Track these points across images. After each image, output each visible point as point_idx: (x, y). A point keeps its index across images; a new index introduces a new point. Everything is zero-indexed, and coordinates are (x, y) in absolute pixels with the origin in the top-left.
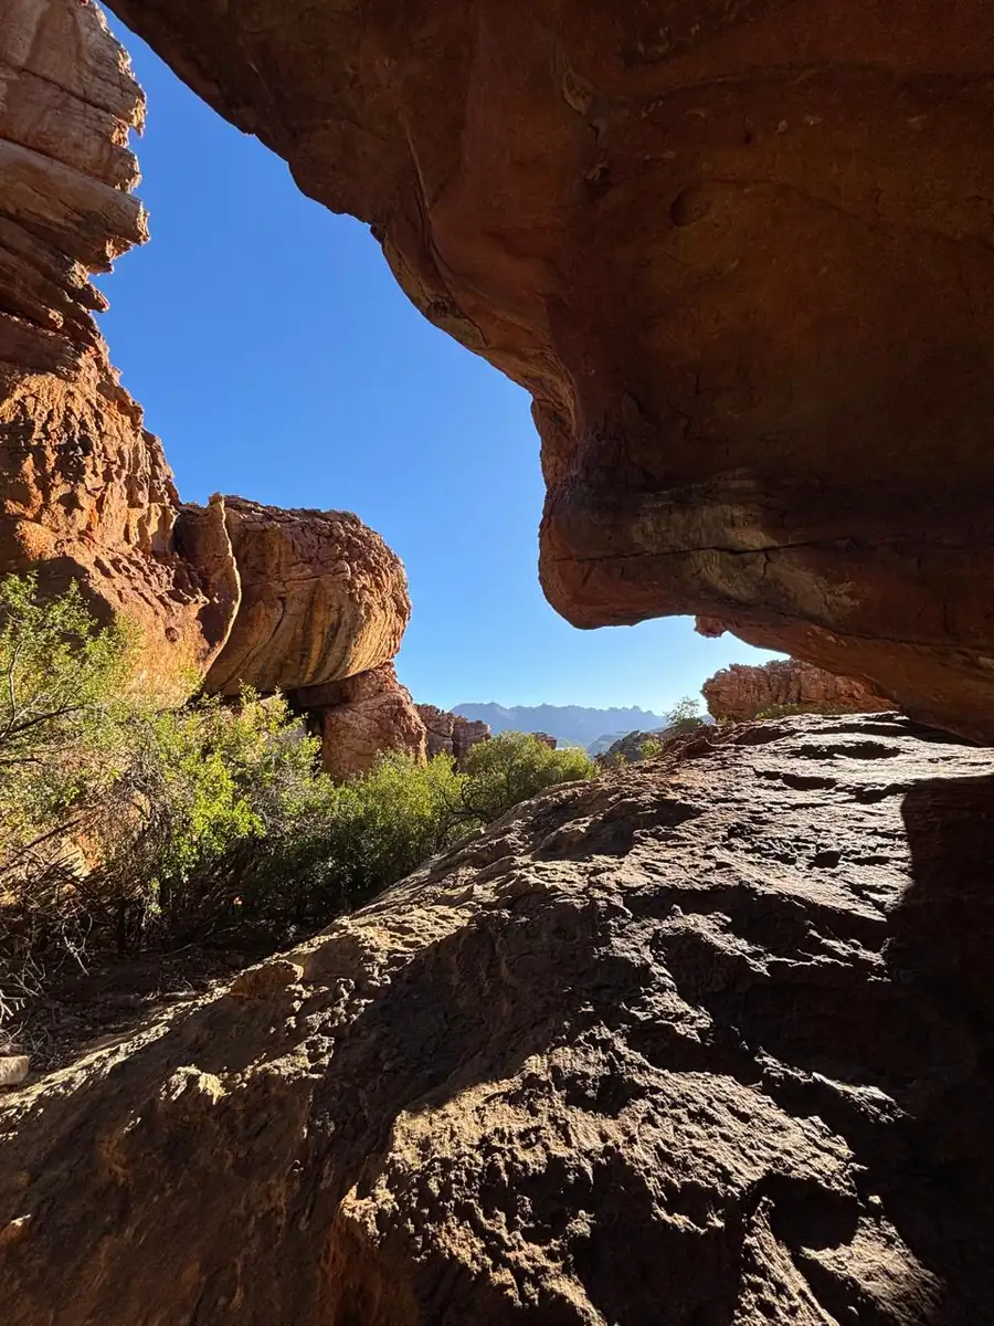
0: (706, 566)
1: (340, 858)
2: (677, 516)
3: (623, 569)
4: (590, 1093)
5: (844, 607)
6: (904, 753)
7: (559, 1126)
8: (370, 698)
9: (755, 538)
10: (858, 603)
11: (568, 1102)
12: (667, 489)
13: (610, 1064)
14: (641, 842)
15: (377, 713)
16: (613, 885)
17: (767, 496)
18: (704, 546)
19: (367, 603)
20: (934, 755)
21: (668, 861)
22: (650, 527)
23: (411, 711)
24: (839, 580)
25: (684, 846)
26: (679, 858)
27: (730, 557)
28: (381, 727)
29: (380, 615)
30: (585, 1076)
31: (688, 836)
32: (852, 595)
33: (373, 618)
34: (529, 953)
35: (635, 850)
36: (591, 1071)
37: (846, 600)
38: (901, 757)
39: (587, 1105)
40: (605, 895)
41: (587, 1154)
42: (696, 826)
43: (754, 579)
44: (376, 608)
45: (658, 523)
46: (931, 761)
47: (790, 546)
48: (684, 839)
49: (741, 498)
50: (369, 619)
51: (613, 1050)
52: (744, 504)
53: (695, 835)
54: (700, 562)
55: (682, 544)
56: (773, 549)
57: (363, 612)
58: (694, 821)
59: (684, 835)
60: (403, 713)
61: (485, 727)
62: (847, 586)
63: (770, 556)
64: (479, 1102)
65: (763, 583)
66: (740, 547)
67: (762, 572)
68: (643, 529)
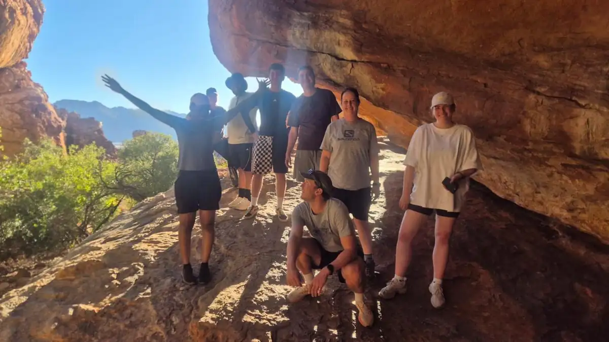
0: (323, 63)
1: (26, 218)
2: (312, 32)
3: (278, 51)
4: (277, 280)
5: (379, 94)
6: (386, 158)
7: (269, 290)
8: (8, 92)
9: (348, 54)
10: (384, 92)
11: (270, 284)
12: (306, 12)
13: (282, 272)
14: (271, 198)
15: (18, 107)
16: (266, 215)
17: (355, 32)
18: (324, 52)
19: (11, 8)
20: (398, 160)
21: (288, 205)
22: (298, 34)
23: (51, 109)
24: (380, 82)
25: (294, 199)
26: (292, 203)
27: (336, 60)
28: (23, 118)
29: (22, 19)
30: (274, 277)
31: (295, 194)
32: (383, 89)
33: (17, 22)
34: (234, 243)
35: (269, 201)
36: (276, 275)
37: (381, 91)
38: (385, 160)
39: (277, 283)
40: (263, 219)
41: (282, 294)
42: (296, 190)
43: (345, 74)
44: (18, 12)
45: (302, 33)
46: (396, 162)
47: (363, 62)
48: (292, 195)
49: (343, 29)
50: (13, 23)
51: (282, 268)
52: (344, 34)
53: (297, 194)
54: (321, 60)
55: (313, 48)
56: (355, 61)
57: (7, 15)
58: (295, 188)
59: (292, 194)
60: (44, 109)
61: (98, 124)
62: (382, 85)
63: (354, 65)
64: (236, 289)
65: (348, 77)
66: (341, 57)
67: (349, 72)
68: (294, 35)
